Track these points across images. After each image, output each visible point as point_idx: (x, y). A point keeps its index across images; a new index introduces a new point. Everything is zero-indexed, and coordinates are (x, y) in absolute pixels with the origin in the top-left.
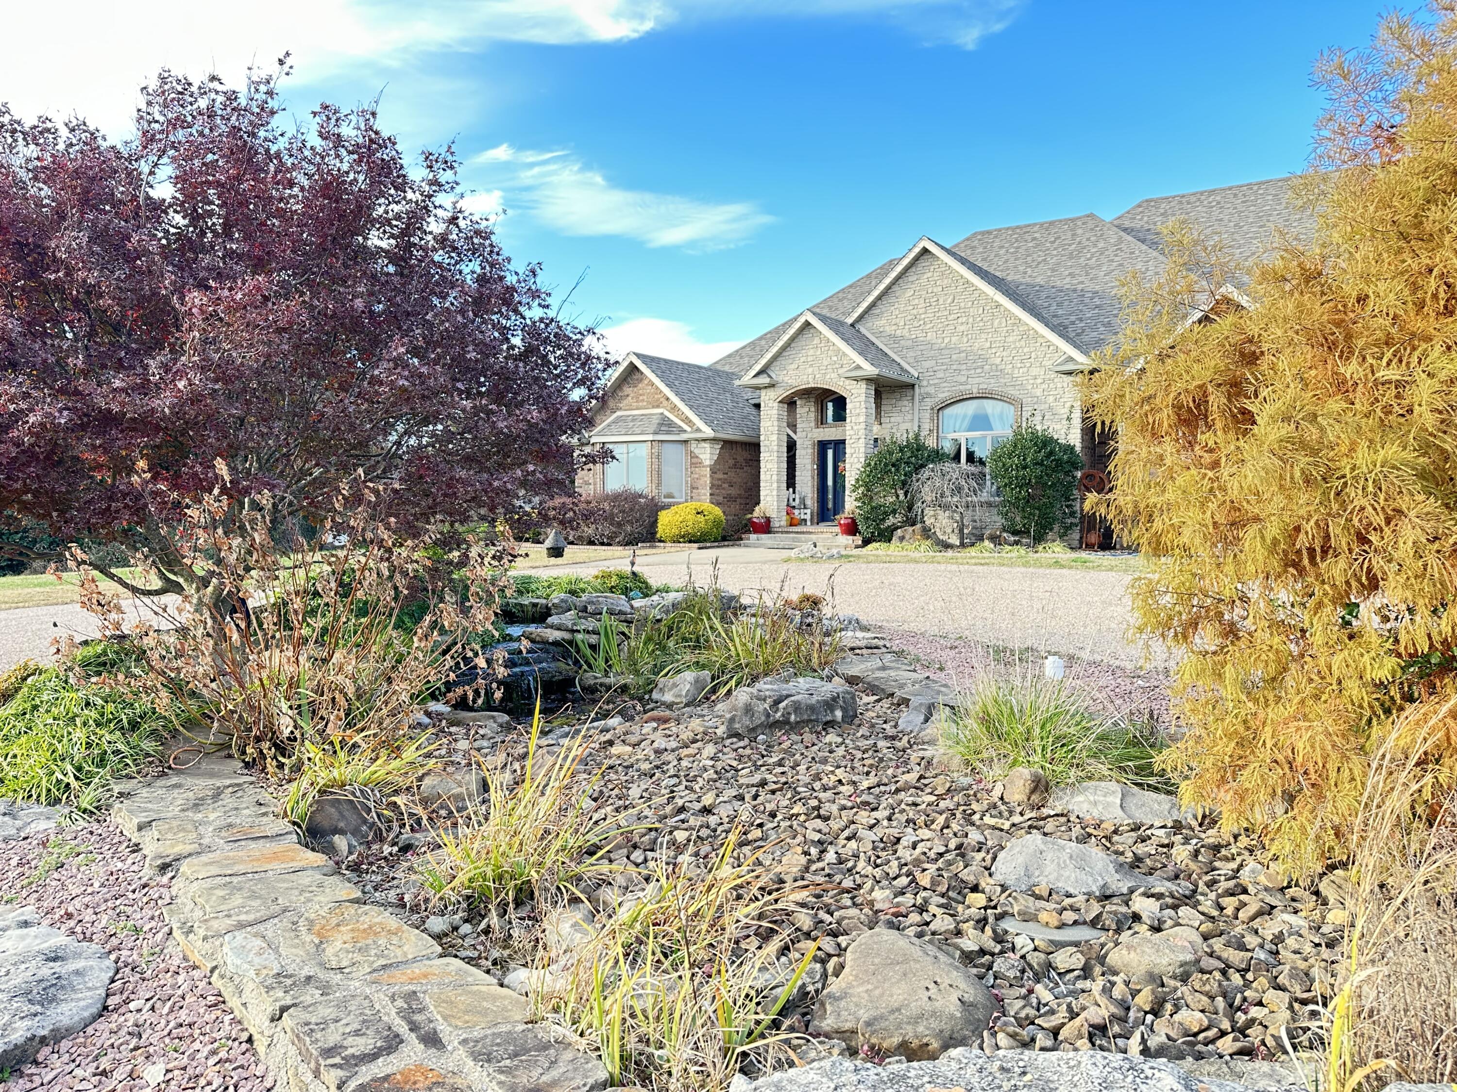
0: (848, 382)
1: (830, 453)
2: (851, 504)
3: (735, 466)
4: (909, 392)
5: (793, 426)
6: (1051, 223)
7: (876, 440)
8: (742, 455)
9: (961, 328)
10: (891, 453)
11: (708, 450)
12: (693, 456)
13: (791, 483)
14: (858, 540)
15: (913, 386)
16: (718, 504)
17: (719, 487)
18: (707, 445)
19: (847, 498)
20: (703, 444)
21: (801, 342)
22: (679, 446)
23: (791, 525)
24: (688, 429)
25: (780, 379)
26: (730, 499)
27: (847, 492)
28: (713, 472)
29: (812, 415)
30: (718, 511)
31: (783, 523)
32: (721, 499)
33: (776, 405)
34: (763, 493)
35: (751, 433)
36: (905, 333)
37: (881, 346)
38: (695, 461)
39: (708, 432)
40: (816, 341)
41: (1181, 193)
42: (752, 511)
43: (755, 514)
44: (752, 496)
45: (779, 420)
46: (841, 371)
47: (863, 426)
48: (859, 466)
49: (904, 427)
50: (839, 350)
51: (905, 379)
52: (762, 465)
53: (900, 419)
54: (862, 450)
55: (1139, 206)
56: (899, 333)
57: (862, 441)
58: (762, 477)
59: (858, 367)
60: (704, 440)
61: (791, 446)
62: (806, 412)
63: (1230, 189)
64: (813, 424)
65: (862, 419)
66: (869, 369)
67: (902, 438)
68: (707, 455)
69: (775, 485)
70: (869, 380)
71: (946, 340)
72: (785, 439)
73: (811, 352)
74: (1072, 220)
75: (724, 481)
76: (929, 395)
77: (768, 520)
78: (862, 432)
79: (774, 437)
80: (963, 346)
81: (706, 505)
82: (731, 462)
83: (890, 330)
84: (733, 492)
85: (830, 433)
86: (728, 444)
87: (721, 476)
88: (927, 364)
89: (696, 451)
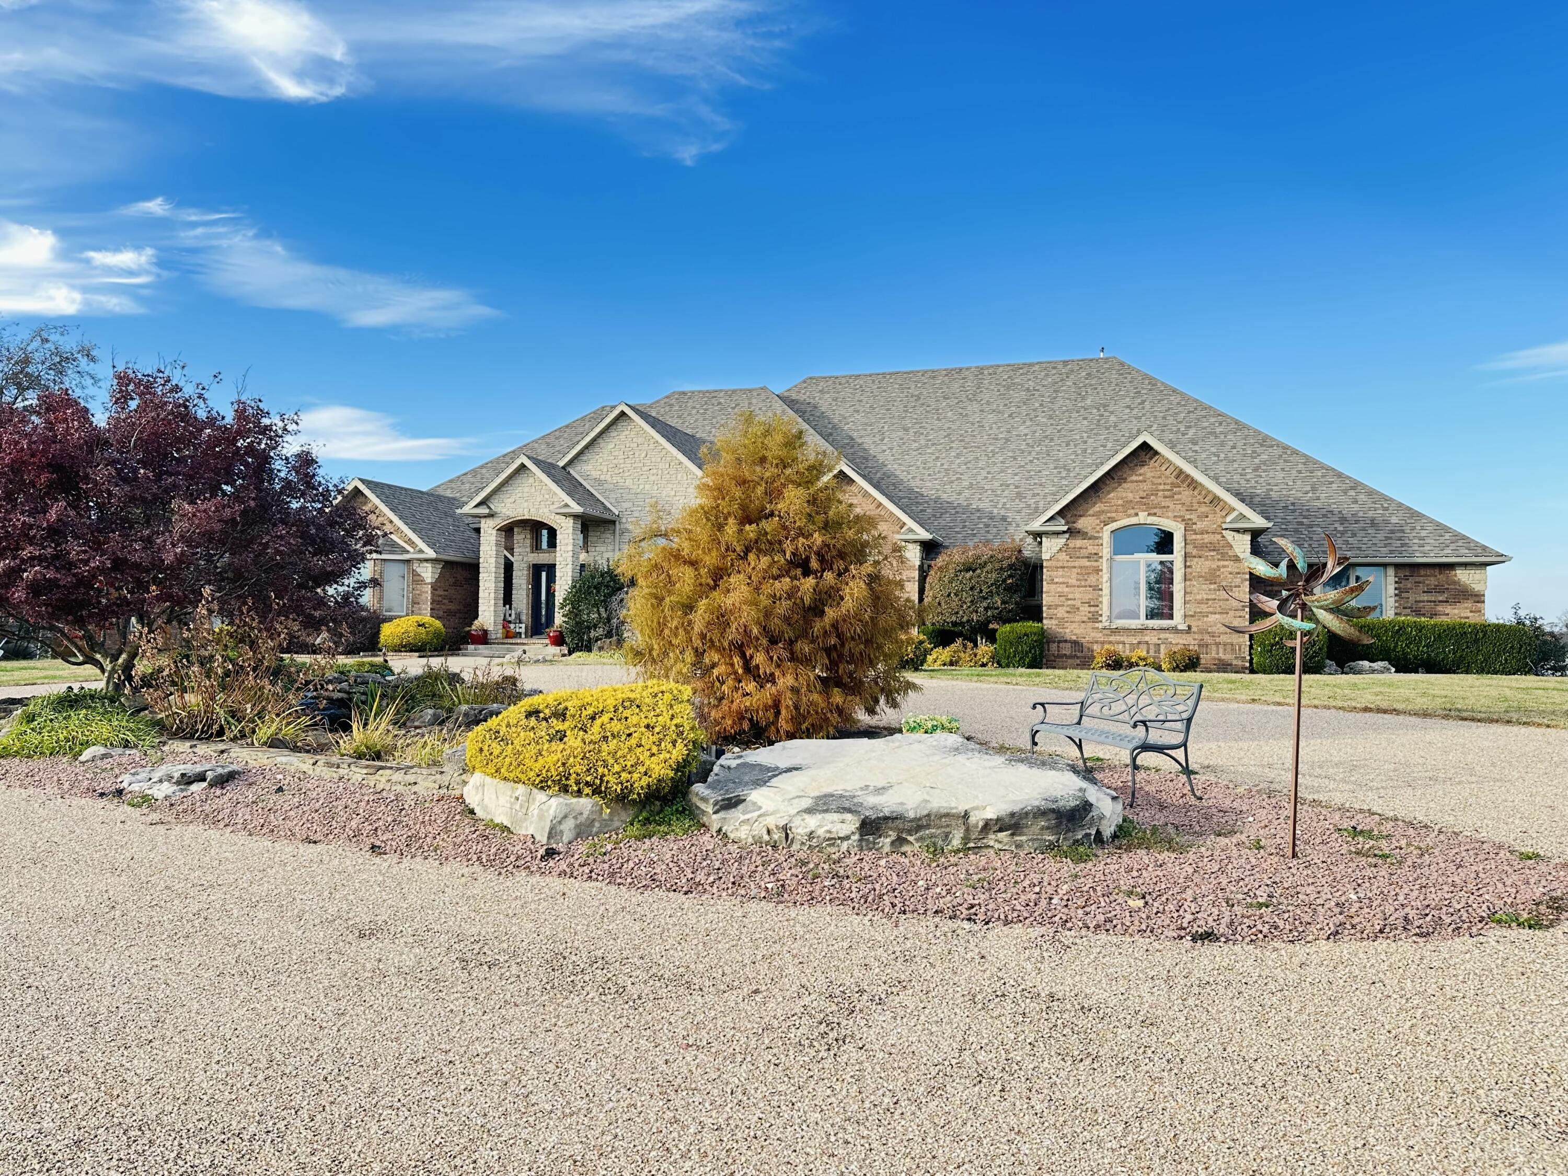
0: (558, 517)
1: (544, 574)
2: (559, 619)
3: (455, 584)
4: (611, 527)
5: (511, 550)
6: (734, 391)
7: (582, 566)
8: (462, 575)
9: (652, 478)
10: (593, 577)
11: (430, 569)
12: (415, 574)
13: (508, 599)
14: (565, 650)
15: (614, 522)
16: (438, 618)
17: (439, 603)
18: (429, 565)
19: (556, 615)
20: (425, 564)
21: (518, 480)
22: (401, 565)
23: (507, 637)
24: (411, 550)
25: (498, 510)
26: (449, 613)
27: (556, 610)
28: (434, 588)
29: (528, 542)
30: (438, 624)
31: (499, 635)
32: (441, 613)
33: (494, 532)
34: (481, 608)
35: (472, 555)
36: (608, 478)
37: (588, 487)
38: (417, 579)
39: (431, 554)
40: (531, 480)
41: (835, 374)
42: (471, 625)
43: (474, 627)
44: (472, 611)
45: (497, 545)
46: (552, 507)
47: (571, 554)
48: (567, 587)
49: (606, 555)
50: (551, 490)
51: (606, 516)
52: (481, 584)
53: (603, 549)
54: (570, 574)
55: (804, 382)
56: (602, 477)
57: (570, 566)
58: (481, 595)
59: (567, 505)
60: (427, 560)
61: (508, 568)
62: (522, 540)
63: (870, 376)
64: (528, 550)
65: (570, 548)
66: (577, 509)
67: (603, 565)
68: (428, 573)
69: (493, 602)
70: (576, 517)
71: (641, 487)
72: (502, 561)
73: (526, 490)
74: (750, 391)
75: (445, 597)
76: (628, 530)
77: (485, 632)
78: (570, 560)
79: (493, 560)
80: (655, 493)
81: (427, 619)
82: (452, 580)
83: (595, 474)
84: (452, 607)
85: (542, 558)
86: (448, 565)
87: (442, 593)
88: (626, 505)
89: (418, 570)
